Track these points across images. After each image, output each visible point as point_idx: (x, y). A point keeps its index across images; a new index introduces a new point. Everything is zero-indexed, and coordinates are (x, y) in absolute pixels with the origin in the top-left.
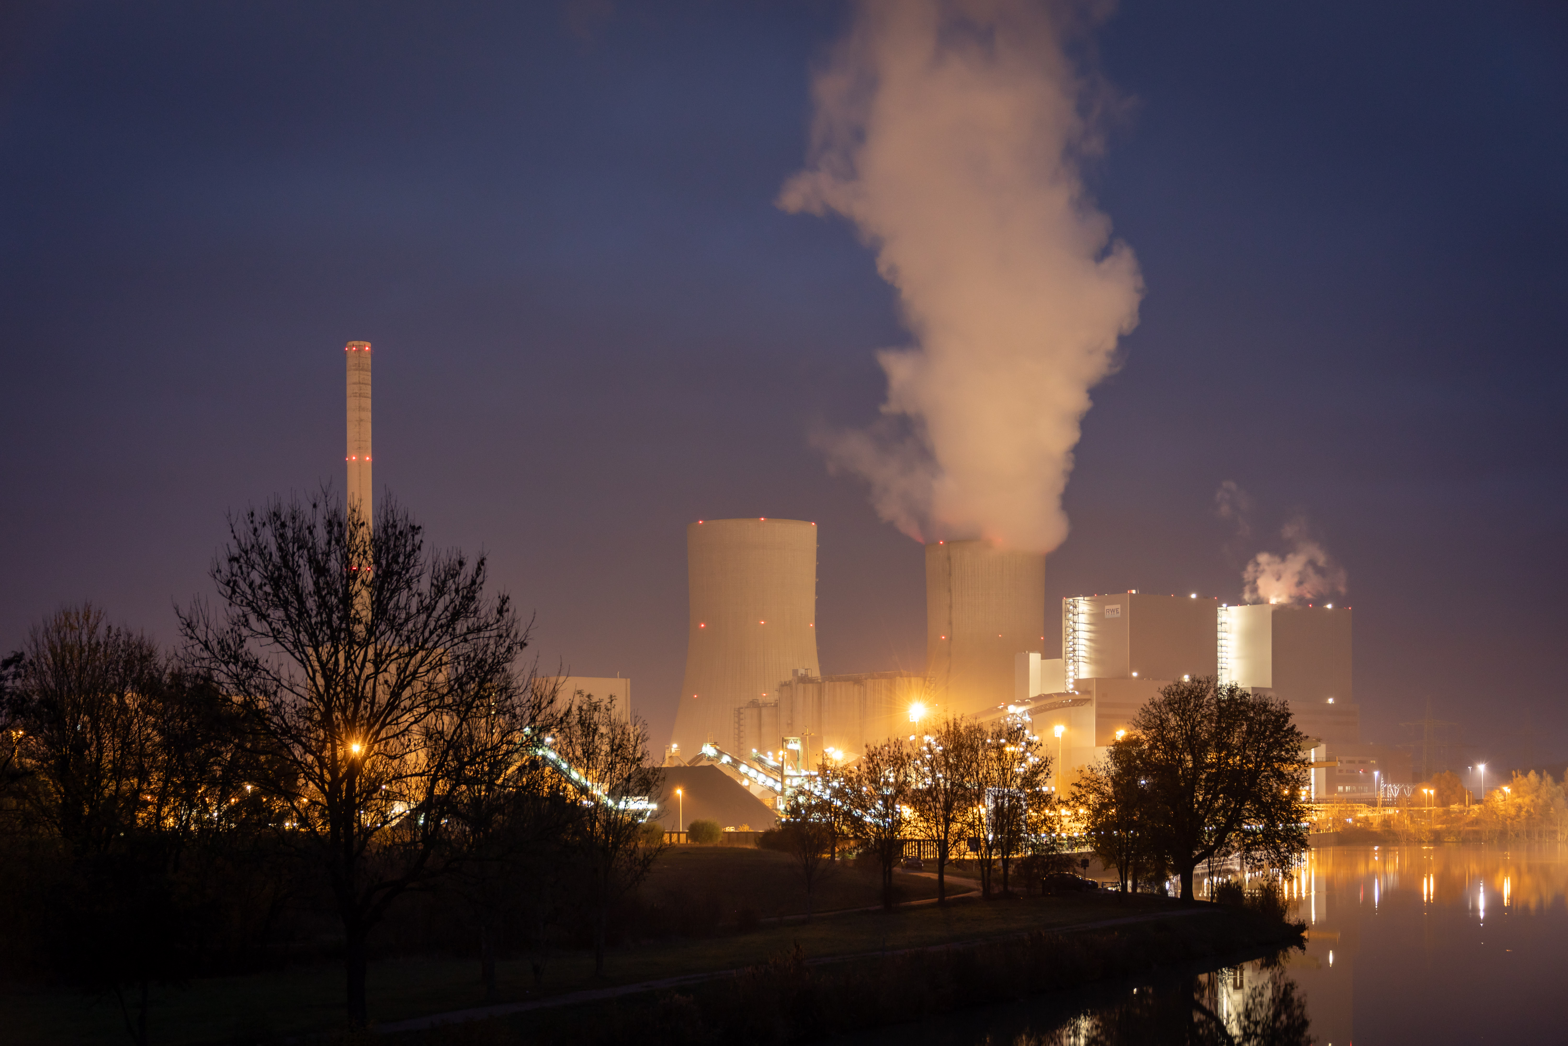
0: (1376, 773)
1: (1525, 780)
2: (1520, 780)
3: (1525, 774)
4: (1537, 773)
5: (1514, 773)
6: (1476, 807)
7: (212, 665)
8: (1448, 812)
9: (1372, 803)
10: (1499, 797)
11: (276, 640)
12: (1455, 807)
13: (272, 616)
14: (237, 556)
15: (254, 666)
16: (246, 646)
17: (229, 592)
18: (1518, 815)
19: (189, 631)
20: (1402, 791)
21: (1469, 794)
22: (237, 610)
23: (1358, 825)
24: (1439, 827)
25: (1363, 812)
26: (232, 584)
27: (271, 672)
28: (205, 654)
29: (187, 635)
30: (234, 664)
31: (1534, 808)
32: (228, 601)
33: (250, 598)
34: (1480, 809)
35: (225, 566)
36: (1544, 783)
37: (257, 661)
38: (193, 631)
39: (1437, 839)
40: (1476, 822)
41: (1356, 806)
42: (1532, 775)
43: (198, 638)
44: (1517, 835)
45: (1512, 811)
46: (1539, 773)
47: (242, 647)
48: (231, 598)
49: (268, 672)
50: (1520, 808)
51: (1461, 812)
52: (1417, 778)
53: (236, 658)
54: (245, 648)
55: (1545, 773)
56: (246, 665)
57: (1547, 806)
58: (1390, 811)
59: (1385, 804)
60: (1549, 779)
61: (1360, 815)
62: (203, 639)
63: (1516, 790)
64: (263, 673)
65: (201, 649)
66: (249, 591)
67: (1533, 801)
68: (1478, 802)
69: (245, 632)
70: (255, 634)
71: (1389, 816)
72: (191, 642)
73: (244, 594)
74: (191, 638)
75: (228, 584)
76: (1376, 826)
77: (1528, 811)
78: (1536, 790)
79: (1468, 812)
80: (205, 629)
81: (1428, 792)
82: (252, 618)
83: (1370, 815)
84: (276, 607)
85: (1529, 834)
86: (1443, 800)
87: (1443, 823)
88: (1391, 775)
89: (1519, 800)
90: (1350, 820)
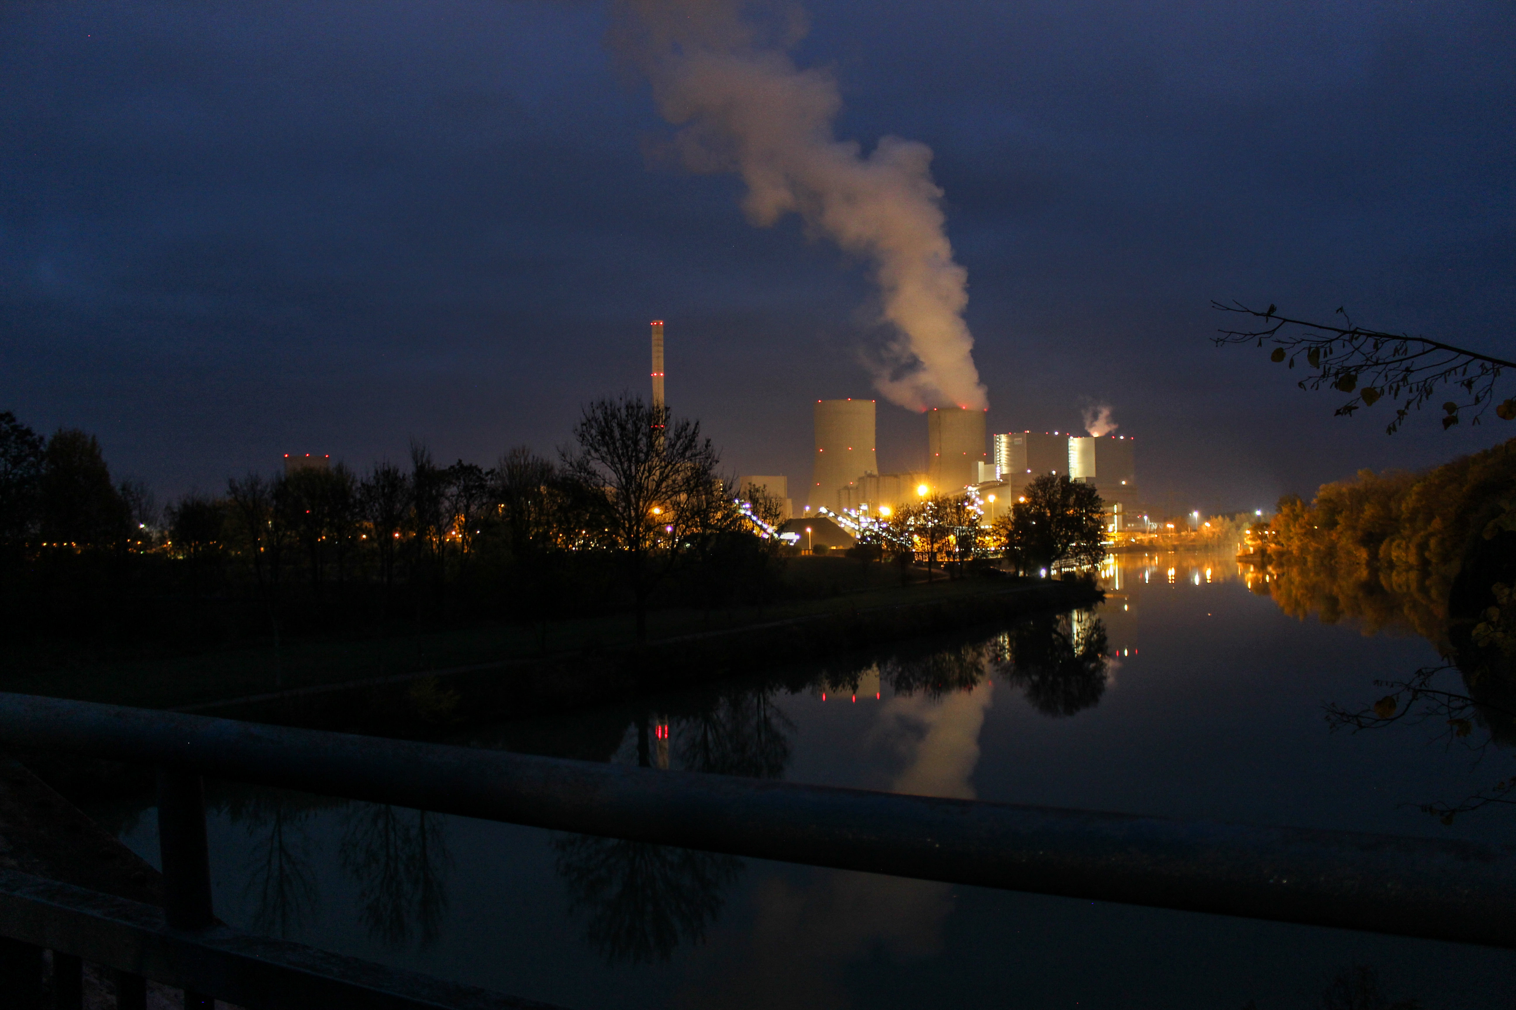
0: (1146, 518)
1: (1216, 520)
2: (1214, 520)
3: (1216, 517)
4: (1222, 516)
5: (1211, 517)
6: (1193, 534)
7: (574, 473)
8: (1180, 536)
9: (1144, 532)
10: (1204, 529)
11: (603, 461)
12: (1183, 533)
13: (601, 450)
14: (585, 422)
15: (594, 474)
16: (590, 464)
17: (581, 438)
18: (1213, 537)
19: (563, 458)
20: (1158, 526)
21: (1190, 527)
22: (585, 448)
23: (1138, 543)
24: (1176, 543)
25: (1140, 537)
26: (582, 435)
27: (601, 476)
28: (571, 468)
29: (562, 460)
30: (583, 472)
31: (1221, 534)
32: (581, 444)
33: (591, 442)
34: (1195, 534)
35: (579, 427)
36: (1226, 521)
37: (595, 471)
38: (565, 458)
39: (1175, 548)
40: (1193, 540)
41: (1136, 534)
42: (1220, 518)
43: (567, 461)
44: (1213, 547)
45: (1211, 535)
46: (1223, 516)
47: (588, 465)
48: (582, 442)
49: (600, 476)
50: (1214, 533)
51: (1187, 536)
52: (1166, 520)
53: (585, 470)
54: (589, 466)
55: (1226, 516)
56: (589, 473)
57: (1227, 533)
58: (1152, 536)
59: (1150, 532)
60: (1228, 520)
61: (1138, 538)
62: (569, 461)
63: (1212, 525)
64: (598, 477)
65: (569, 466)
66: (590, 439)
67: (1221, 530)
68: (1195, 531)
69: (589, 458)
70: (593, 458)
71: (1152, 538)
72: (564, 463)
73: (588, 440)
74: (564, 461)
75: (580, 436)
76: (1146, 543)
77: (1218, 535)
78: (1222, 525)
79: (1190, 536)
80: (570, 457)
81: (1170, 526)
82: (592, 452)
83: (1143, 538)
84: (603, 446)
85: (1219, 546)
86: (1178, 530)
87: (1178, 541)
88: (1152, 519)
89: (1214, 530)
90: (1133, 540)
